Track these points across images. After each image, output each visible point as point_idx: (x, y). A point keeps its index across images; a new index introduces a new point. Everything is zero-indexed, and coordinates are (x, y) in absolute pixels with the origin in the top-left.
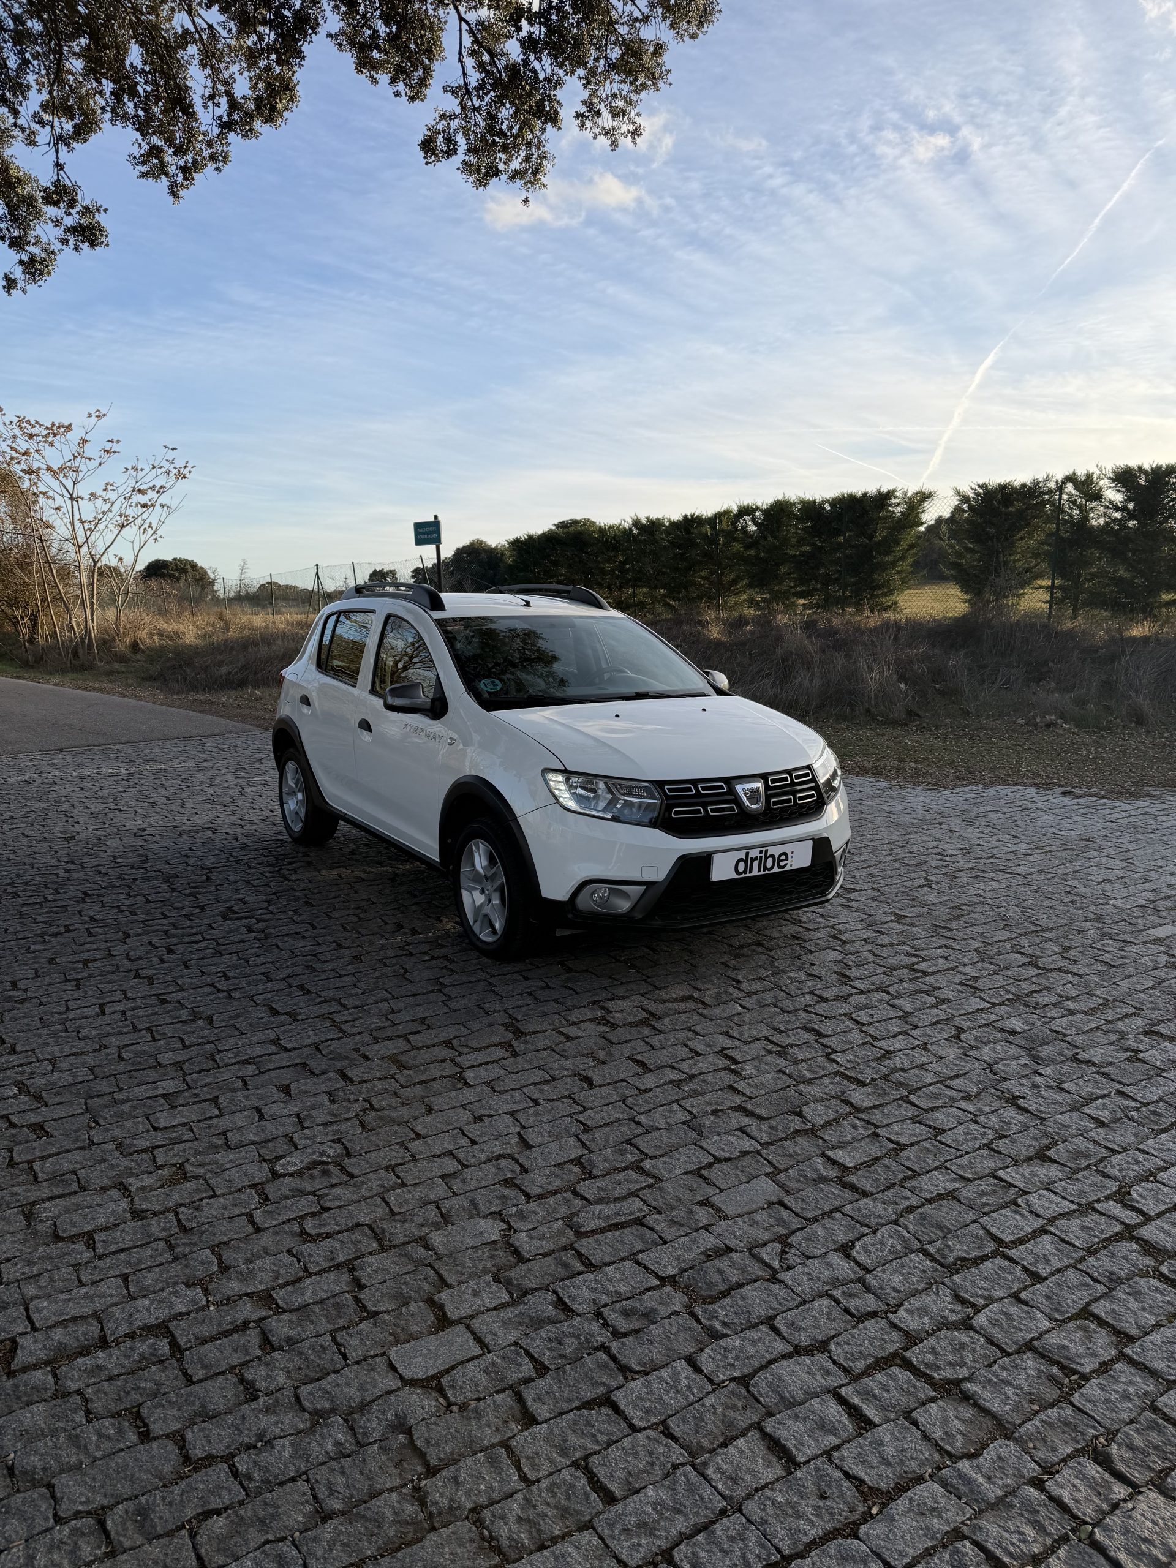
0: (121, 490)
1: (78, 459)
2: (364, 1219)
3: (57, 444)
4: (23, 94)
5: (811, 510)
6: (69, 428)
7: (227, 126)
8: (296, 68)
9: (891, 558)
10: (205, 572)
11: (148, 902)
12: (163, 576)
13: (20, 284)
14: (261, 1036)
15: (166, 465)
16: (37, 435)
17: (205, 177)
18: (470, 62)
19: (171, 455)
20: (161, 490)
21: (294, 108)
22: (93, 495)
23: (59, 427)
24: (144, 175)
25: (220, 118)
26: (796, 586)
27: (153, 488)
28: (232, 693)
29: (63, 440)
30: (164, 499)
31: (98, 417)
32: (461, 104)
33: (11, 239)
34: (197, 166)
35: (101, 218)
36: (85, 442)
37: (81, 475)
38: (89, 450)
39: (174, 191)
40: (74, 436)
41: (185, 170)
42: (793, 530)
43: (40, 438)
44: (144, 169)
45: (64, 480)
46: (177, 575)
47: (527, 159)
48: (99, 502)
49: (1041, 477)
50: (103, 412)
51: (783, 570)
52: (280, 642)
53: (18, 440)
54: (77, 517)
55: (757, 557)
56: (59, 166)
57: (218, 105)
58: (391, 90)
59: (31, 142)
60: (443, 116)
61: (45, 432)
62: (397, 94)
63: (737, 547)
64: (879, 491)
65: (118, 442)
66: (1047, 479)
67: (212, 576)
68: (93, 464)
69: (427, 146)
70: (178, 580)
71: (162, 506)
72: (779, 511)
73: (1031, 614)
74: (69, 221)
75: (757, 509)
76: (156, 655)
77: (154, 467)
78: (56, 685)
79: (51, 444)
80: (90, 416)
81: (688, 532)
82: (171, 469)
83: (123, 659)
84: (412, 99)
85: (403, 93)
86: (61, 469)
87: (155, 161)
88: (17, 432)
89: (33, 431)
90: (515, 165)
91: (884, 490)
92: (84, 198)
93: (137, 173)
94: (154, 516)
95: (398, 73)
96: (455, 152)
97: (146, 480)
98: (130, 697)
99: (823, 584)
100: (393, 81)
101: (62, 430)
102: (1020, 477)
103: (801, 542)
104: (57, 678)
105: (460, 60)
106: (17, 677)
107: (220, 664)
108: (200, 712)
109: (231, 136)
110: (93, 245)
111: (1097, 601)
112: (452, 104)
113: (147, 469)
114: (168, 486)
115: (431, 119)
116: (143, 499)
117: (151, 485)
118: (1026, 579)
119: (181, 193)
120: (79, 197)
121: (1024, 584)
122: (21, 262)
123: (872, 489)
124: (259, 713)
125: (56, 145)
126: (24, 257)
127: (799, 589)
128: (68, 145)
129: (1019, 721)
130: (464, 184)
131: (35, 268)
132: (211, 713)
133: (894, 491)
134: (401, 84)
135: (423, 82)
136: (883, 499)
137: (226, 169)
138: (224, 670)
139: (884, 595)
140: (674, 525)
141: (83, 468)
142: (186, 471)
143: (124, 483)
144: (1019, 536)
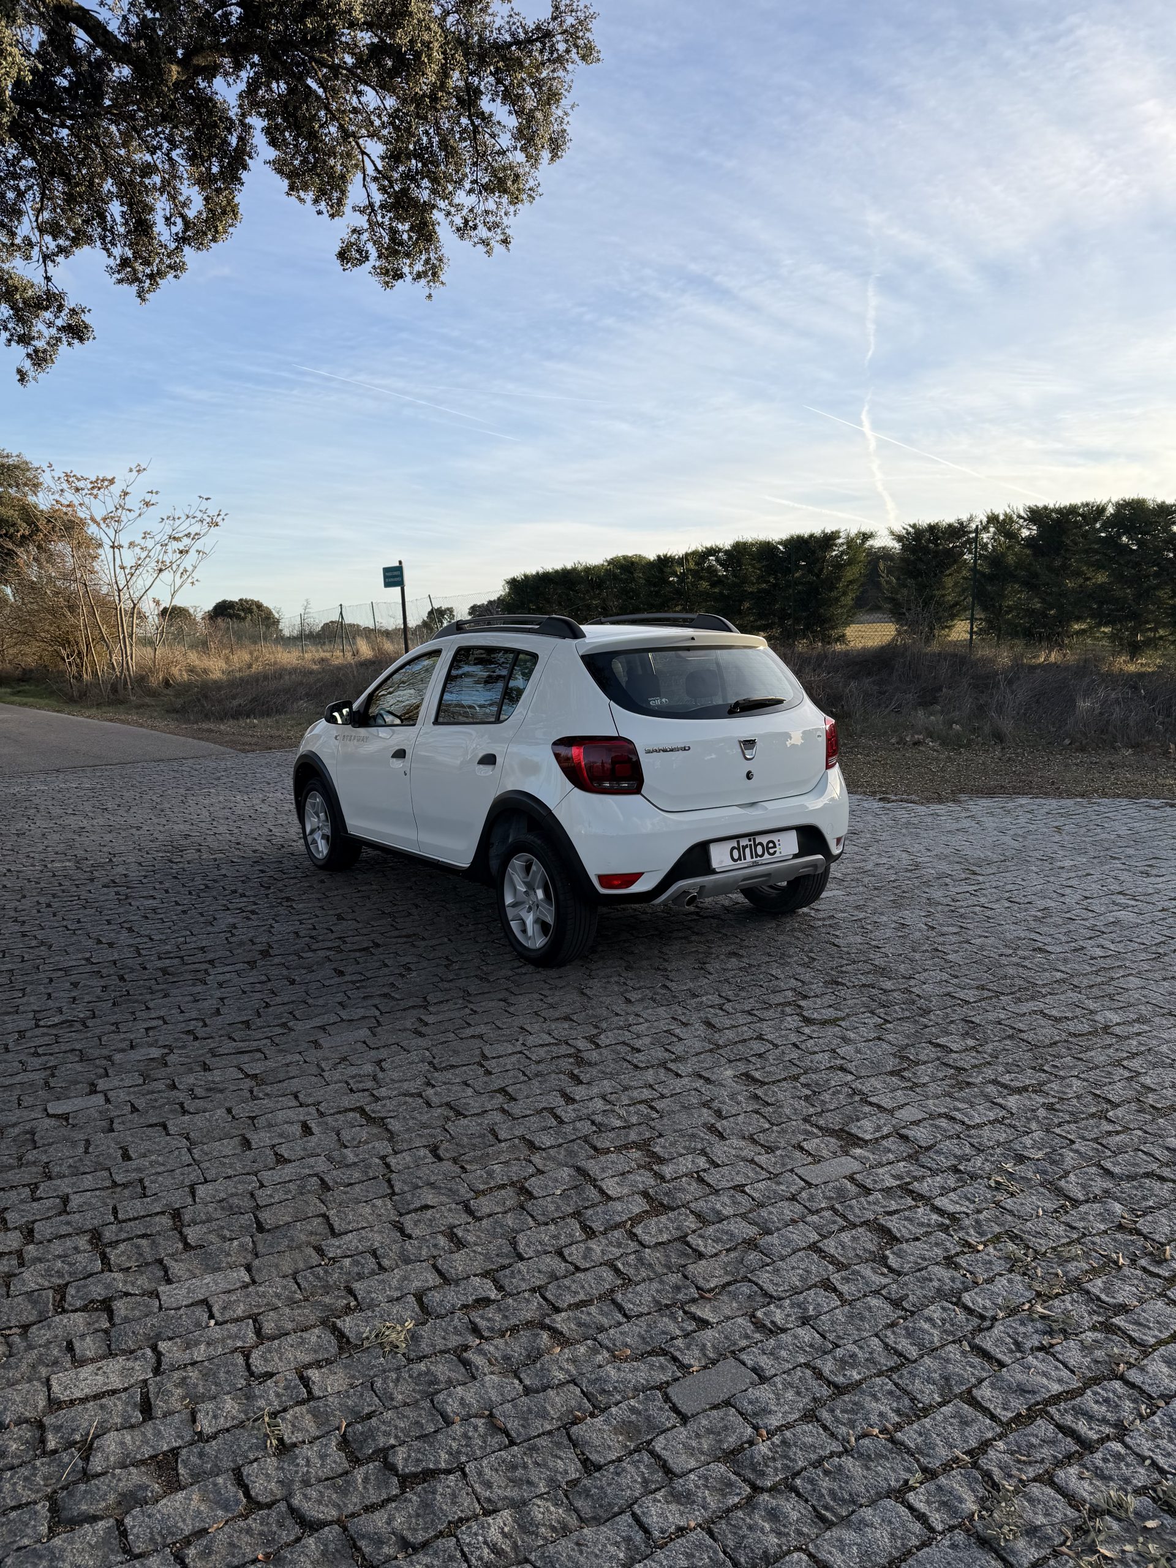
0: (157, 538)
1: (120, 511)
2: (77, 1047)
3: (100, 497)
4: (18, 220)
5: (766, 550)
6: (112, 481)
7: (182, 240)
8: (236, 193)
9: (834, 594)
10: (270, 613)
11: (54, 875)
12: (231, 616)
13: (31, 373)
14: (80, 956)
15: (199, 515)
16: (83, 489)
17: (167, 283)
18: (373, 187)
19: (205, 505)
20: (197, 536)
21: (238, 224)
22: (132, 544)
23: (103, 481)
24: (120, 281)
25: (177, 234)
26: (756, 620)
27: (188, 535)
28: (231, 722)
29: (106, 492)
30: (198, 545)
31: (138, 471)
32: (368, 220)
33: (19, 336)
34: (160, 274)
35: (86, 318)
36: (126, 494)
37: (123, 524)
38: (129, 502)
39: (141, 295)
40: (116, 489)
41: (151, 276)
42: (751, 570)
43: (86, 491)
44: (119, 277)
45: (106, 530)
46: (243, 614)
47: (427, 261)
48: (137, 550)
49: (964, 518)
50: (143, 466)
51: (747, 605)
52: (287, 677)
53: (66, 494)
54: (118, 562)
55: (721, 593)
56: (48, 279)
57: (175, 224)
58: (314, 209)
59: (28, 258)
60: (354, 231)
61: (90, 486)
62: (320, 213)
63: (705, 585)
64: (823, 532)
65: (157, 493)
66: (971, 520)
67: (277, 616)
68: (132, 515)
69: (342, 256)
70: (244, 619)
71: (198, 552)
72: (740, 550)
73: (955, 644)
74: (59, 322)
75: (720, 550)
76: (184, 689)
77: (188, 517)
78: (89, 717)
79: (96, 497)
80: (131, 470)
81: (661, 571)
82: (205, 517)
83: (153, 693)
84: (332, 216)
85: (325, 211)
86: (104, 519)
87: (129, 269)
88: (65, 486)
89: (80, 484)
90: (419, 267)
91: (828, 531)
92: (70, 303)
93: (114, 280)
94: (188, 561)
95: (322, 193)
96: (367, 258)
97: (181, 528)
98: (147, 727)
99: (779, 618)
100: (316, 201)
101: (106, 483)
102: (946, 517)
103: (761, 579)
104: (94, 711)
105: (364, 186)
106: (58, 711)
107: (234, 697)
108: (199, 739)
109: (187, 249)
110: (81, 339)
111: (1015, 631)
112: (362, 221)
113: (184, 517)
114: (202, 533)
115: (345, 234)
116: (180, 546)
117: (186, 532)
118: (953, 612)
119: (147, 296)
120: (66, 303)
121: (953, 617)
122: (29, 355)
123: (817, 531)
124: (247, 739)
125: (44, 262)
126: (30, 350)
127: (759, 623)
128: (53, 261)
129: (893, 741)
130: (375, 282)
131: (39, 359)
132: (207, 740)
133: (838, 532)
134: (323, 203)
135: (340, 202)
136: (828, 540)
137: (184, 276)
138: (235, 703)
139: (833, 628)
140: (651, 564)
141: (123, 518)
142: (219, 519)
143: (162, 531)
144: (948, 572)
